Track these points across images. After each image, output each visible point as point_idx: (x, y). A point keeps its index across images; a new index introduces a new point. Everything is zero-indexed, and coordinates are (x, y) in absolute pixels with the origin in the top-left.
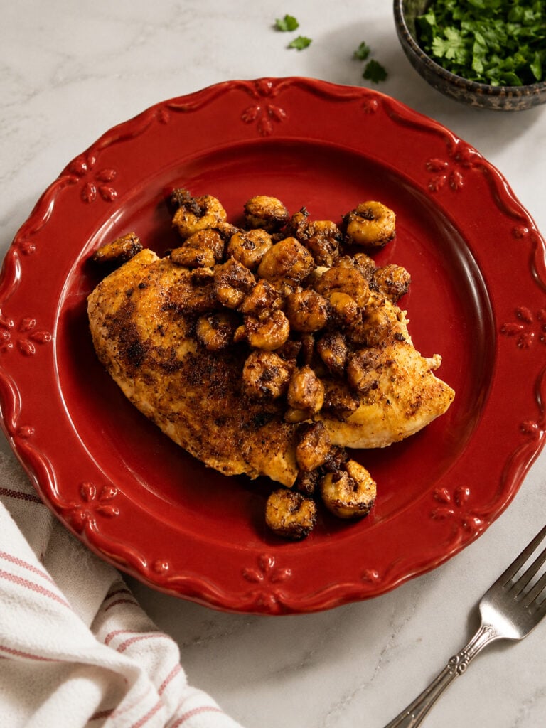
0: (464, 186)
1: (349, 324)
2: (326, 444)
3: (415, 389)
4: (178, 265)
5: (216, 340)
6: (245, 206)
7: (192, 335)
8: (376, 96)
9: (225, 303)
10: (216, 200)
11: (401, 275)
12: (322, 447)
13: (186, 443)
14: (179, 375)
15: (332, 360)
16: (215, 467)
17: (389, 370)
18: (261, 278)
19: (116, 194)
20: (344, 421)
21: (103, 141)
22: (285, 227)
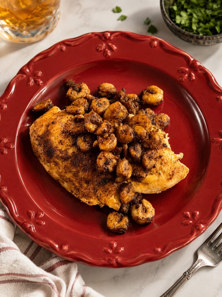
0: (195, 79)
1: (143, 140)
2: (133, 192)
3: (172, 168)
4: (69, 113)
5: (85, 147)
6: (98, 87)
7: (75, 144)
8: (156, 40)
9: (89, 130)
10: (85, 85)
11: (166, 118)
12: (131, 193)
13: (72, 191)
14: (69, 162)
15: (135, 155)
16: (85, 202)
17: (160, 160)
18: (105, 119)
19: (42, 82)
20: (141, 182)
21: (35, 59)
22: (115, 97)
